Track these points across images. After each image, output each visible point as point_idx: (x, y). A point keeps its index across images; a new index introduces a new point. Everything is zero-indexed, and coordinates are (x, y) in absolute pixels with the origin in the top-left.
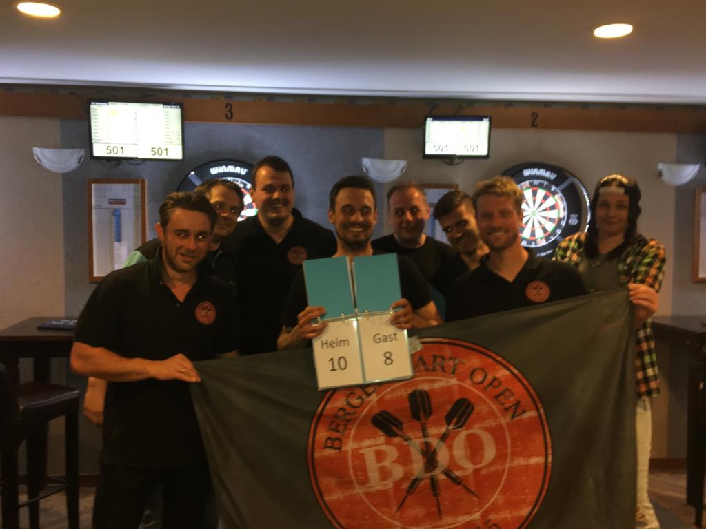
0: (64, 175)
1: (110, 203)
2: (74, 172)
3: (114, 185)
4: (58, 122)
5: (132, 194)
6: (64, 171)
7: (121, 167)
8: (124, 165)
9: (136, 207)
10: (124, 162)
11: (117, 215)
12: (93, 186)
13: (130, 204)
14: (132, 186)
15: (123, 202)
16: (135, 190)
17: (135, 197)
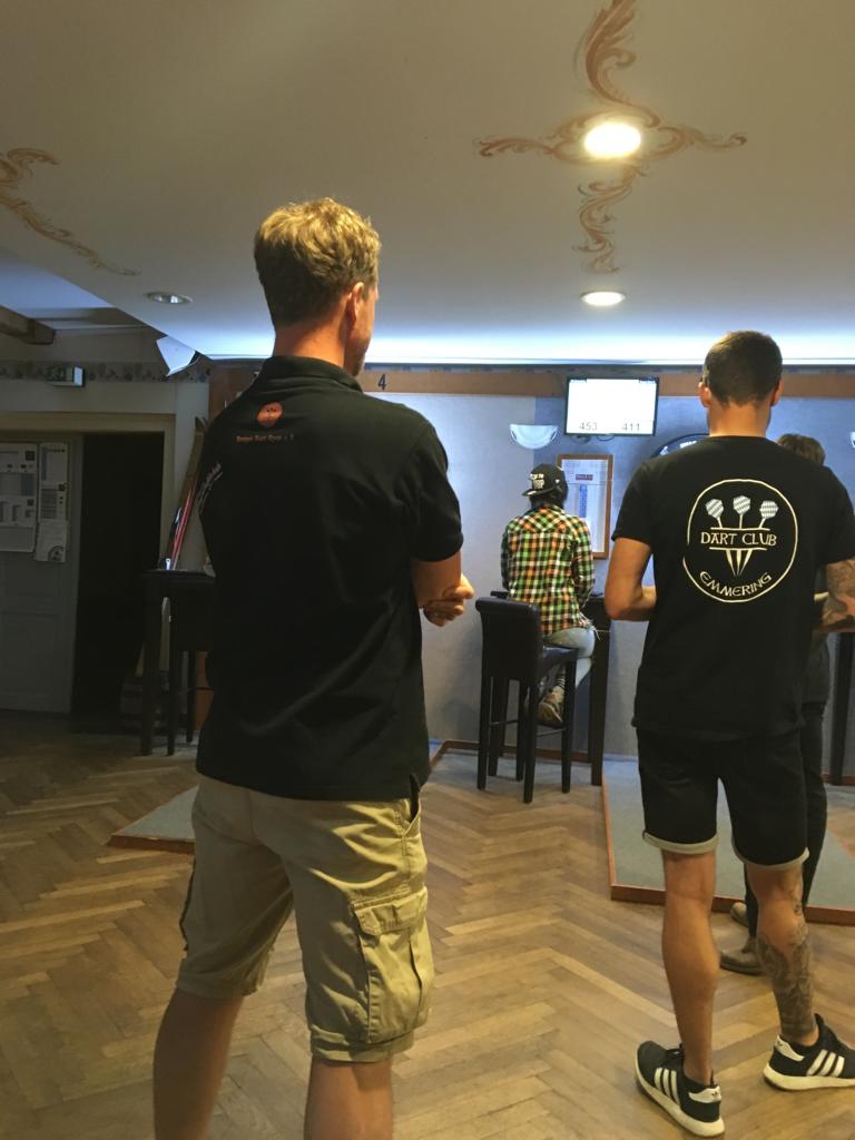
0: (535, 450)
1: (577, 479)
2: (546, 447)
3: (582, 461)
4: (533, 401)
5: (599, 470)
6: (536, 447)
7: (590, 443)
8: (594, 443)
9: (602, 483)
10: (593, 439)
11: (583, 491)
12: (563, 461)
13: (597, 480)
14: (599, 462)
15: (589, 478)
16: (603, 466)
17: (602, 473)
